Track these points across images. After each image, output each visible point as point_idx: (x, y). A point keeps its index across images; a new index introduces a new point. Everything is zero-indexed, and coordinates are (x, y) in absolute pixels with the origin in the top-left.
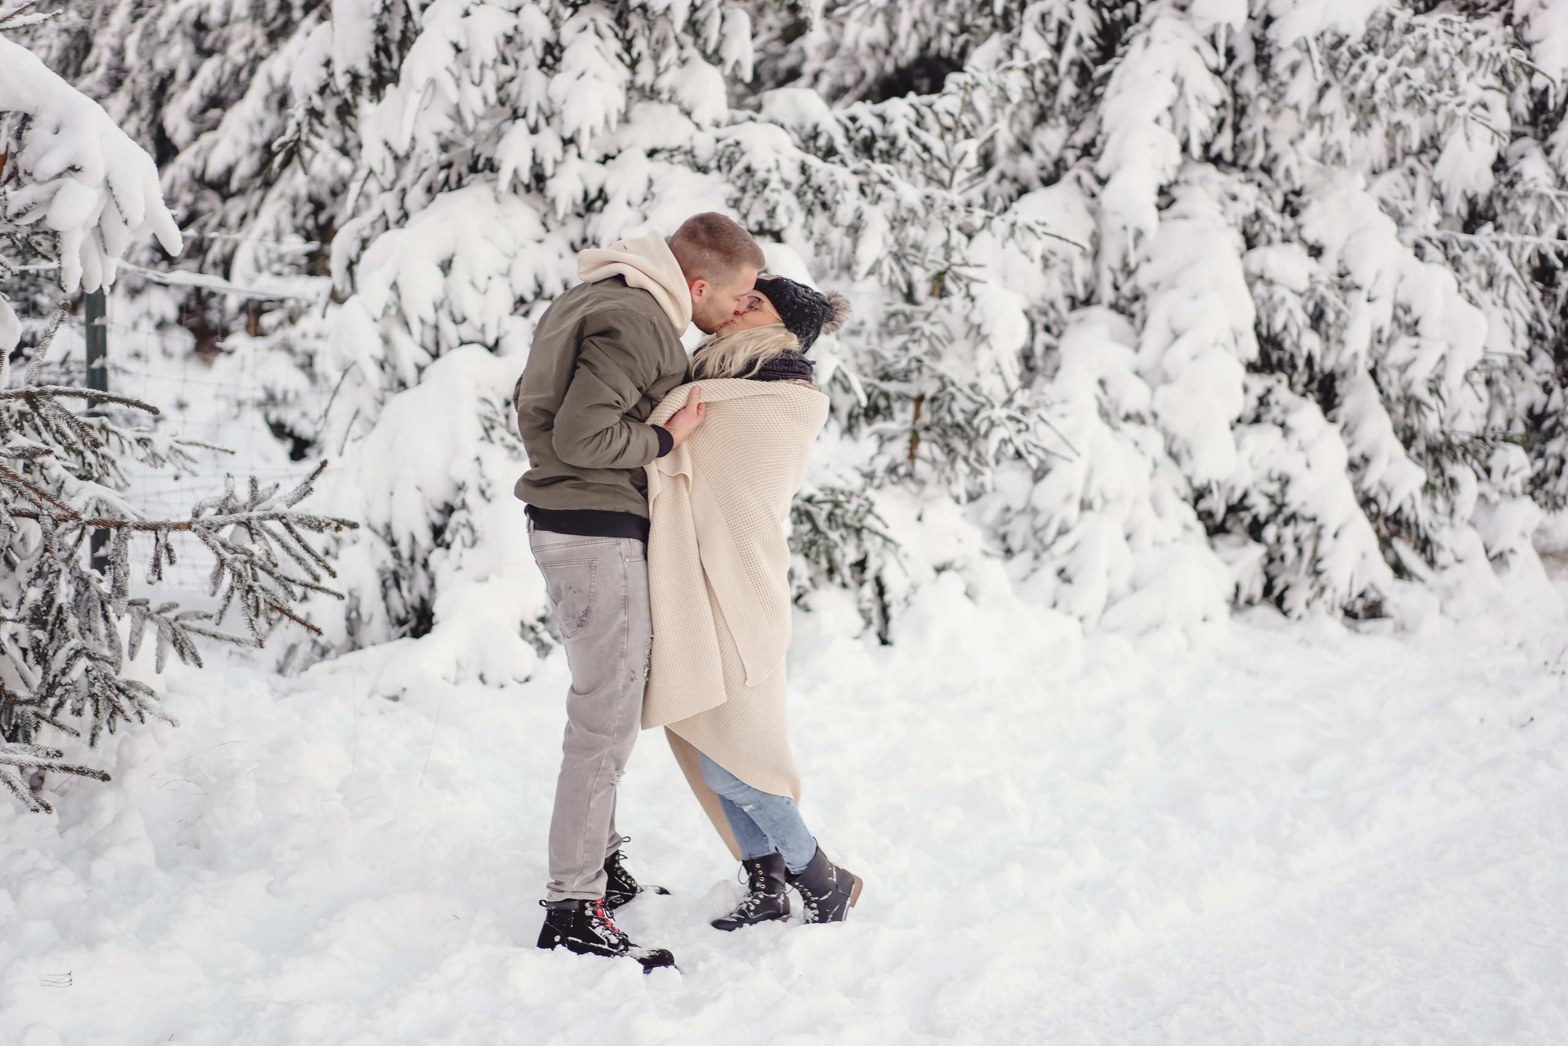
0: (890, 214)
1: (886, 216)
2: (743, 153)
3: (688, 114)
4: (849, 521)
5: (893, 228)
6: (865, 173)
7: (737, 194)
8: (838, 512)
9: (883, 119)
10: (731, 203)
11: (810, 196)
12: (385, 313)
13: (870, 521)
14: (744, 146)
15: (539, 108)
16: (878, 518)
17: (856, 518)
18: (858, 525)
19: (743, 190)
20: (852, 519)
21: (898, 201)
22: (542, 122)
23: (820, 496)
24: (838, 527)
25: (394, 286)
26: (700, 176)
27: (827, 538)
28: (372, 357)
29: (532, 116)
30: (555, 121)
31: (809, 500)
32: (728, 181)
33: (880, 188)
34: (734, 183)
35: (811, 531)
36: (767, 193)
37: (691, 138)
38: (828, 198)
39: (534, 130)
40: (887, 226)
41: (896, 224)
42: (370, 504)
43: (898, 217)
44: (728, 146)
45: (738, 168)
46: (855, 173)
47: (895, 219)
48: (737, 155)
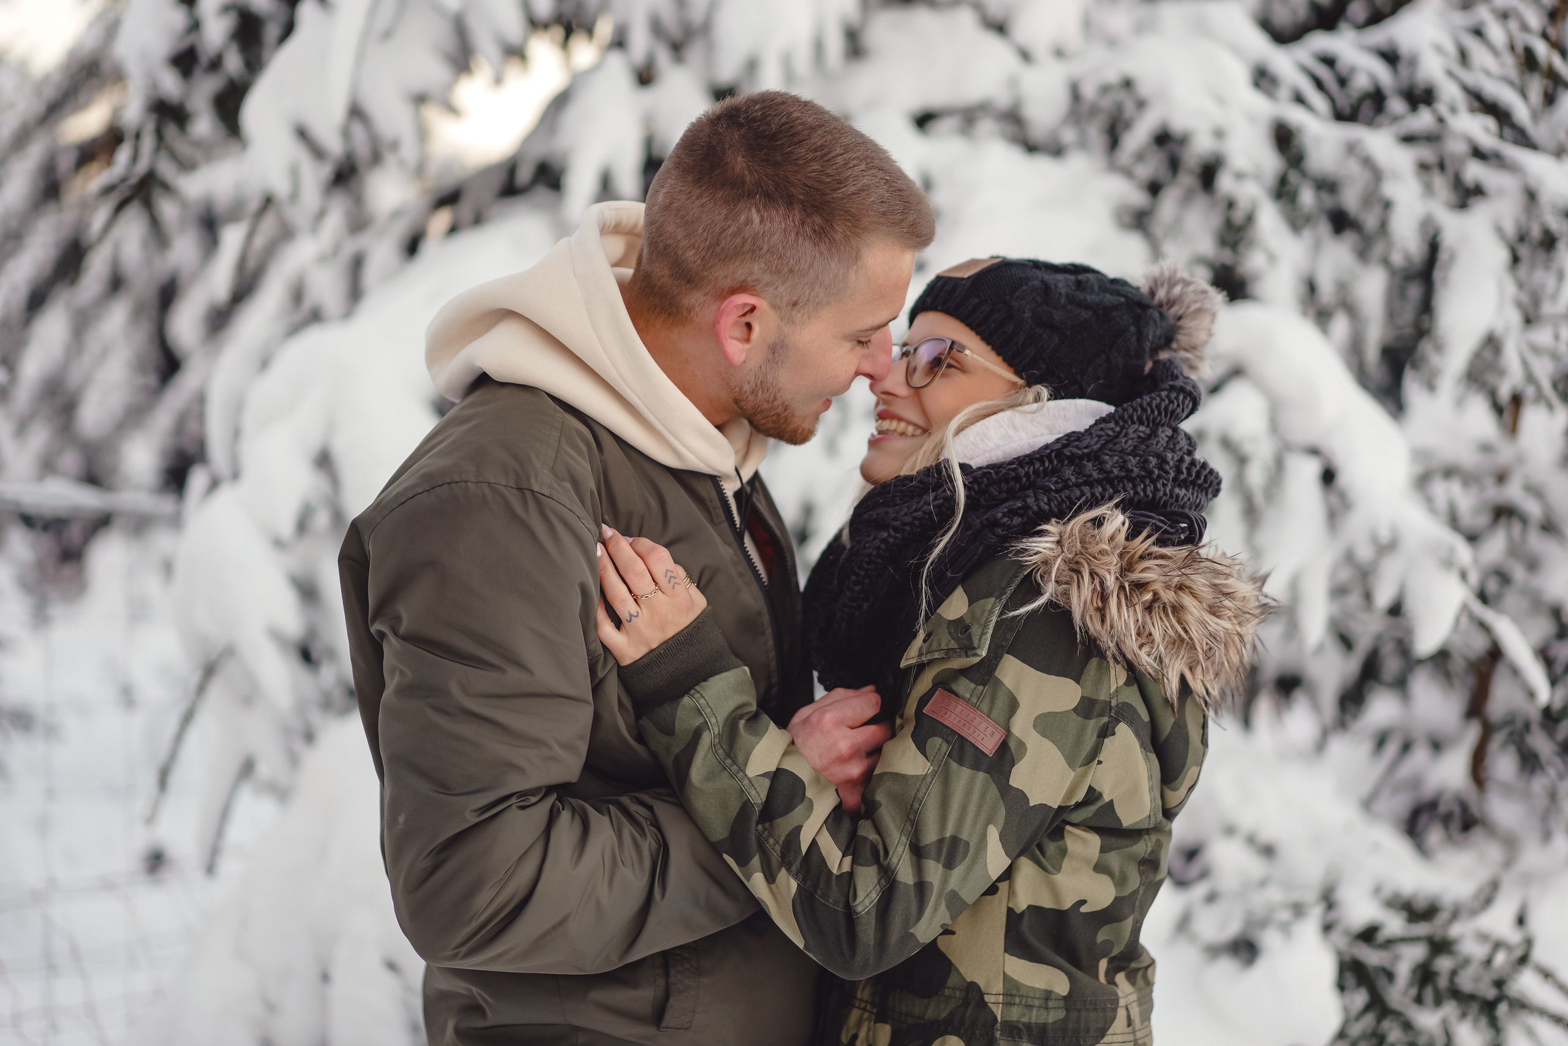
0: (1510, 228)
1: (1499, 230)
2: (1141, 104)
3: (999, 28)
4: (1466, 982)
5: (1515, 260)
6: (1432, 138)
7: (1138, 198)
8: (1444, 964)
9: (1390, 57)
10: (1127, 219)
11: (1307, 197)
12: (303, 525)
13: (1527, 984)
14: (1145, 88)
15: (656, 28)
16: (1547, 975)
17: (1488, 978)
18: (1491, 993)
19: (1154, 189)
20: (1477, 980)
21: (1531, 196)
22: (663, 57)
23: (1394, 924)
24: (1438, 1002)
25: (324, 461)
26: (1042, 164)
27: (1408, 1026)
28: (276, 635)
29: (640, 41)
30: (695, 53)
31: (1368, 935)
32: (1113, 167)
33: (1474, 171)
34: (1128, 173)
35: (1367, 1009)
36: (1225, 183)
37: (1013, 82)
38: (1351, 199)
39: (645, 77)
40: (1502, 255)
41: (1524, 251)
42: (271, 1007)
43: (1536, 232)
44: (1105, 89)
45: (1138, 137)
46: (1408, 139)
47: (1522, 238)
48: (1129, 108)
